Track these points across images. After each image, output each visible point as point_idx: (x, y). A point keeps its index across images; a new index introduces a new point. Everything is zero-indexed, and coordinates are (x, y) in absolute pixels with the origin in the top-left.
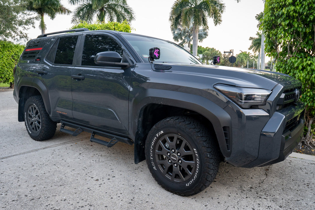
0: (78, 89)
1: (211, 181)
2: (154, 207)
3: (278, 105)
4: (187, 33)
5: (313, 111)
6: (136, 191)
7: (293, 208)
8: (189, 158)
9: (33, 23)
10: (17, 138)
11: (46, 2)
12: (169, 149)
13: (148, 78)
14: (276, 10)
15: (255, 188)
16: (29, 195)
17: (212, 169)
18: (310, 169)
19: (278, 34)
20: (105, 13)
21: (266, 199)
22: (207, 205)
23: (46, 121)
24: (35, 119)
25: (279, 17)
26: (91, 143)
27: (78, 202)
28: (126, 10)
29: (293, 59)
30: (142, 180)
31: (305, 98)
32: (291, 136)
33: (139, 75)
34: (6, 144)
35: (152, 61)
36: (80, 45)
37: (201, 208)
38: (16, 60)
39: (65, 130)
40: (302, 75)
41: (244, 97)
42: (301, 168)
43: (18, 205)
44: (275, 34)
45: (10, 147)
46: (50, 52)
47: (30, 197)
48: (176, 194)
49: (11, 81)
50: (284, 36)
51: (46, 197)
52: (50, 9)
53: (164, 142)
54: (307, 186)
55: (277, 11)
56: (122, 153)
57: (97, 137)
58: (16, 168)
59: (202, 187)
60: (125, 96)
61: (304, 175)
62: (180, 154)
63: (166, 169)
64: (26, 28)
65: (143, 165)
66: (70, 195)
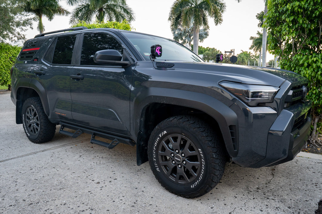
0: (77, 90)
1: (217, 182)
2: (158, 210)
3: (285, 102)
4: (188, 33)
5: (319, 109)
6: (139, 193)
7: (302, 209)
8: (193, 158)
9: (31, 24)
10: (15, 141)
11: (44, 3)
12: (172, 150)
13: (151, 76)
14: (279, 7)
15: (262, 189)
16: (28, 200)
17: (218, 170)
18: (317, 169)
19: (282, 30)
20: (104, 14)
21: (273, 199)
22: (213, 207)
23: (44, 123)
24: (33, 121)
25: (283, 13)
26: (91, 145)
27: (79, 207)
28: (126, 10)
29: (298, 56)
30: (145, 182)
31: (311, 96)
32: (299, 135)
33: (140, 74)
34: (3, 147)
35: (154, 59)
36: (79, 44)
37: (207, 210)
38: (14, 62)
39: (65, 131)
40: (308, 73)
41: (250, 94)
42: (308, 167)
43: (15, 210)
44: (279, 31)
45: (7, 150)
46: (48, 52)
47: (28, 201)
48: (180, 196)
49: (9, 83)
50: (288, 33)
51: (45, 202)
52: (48, 10)
53: (168, 142)
54: (315, 185)
55: (281, 7)
56: (123, 155)
57: (97, 138)
58: (13, 172)
59: (208, 188)
60: (127, 96)
61: (312, 174)
62: (184, 154)
63: (170, 171)
64: (24, 29)
65: (146, 166)
66: (70, 199)
